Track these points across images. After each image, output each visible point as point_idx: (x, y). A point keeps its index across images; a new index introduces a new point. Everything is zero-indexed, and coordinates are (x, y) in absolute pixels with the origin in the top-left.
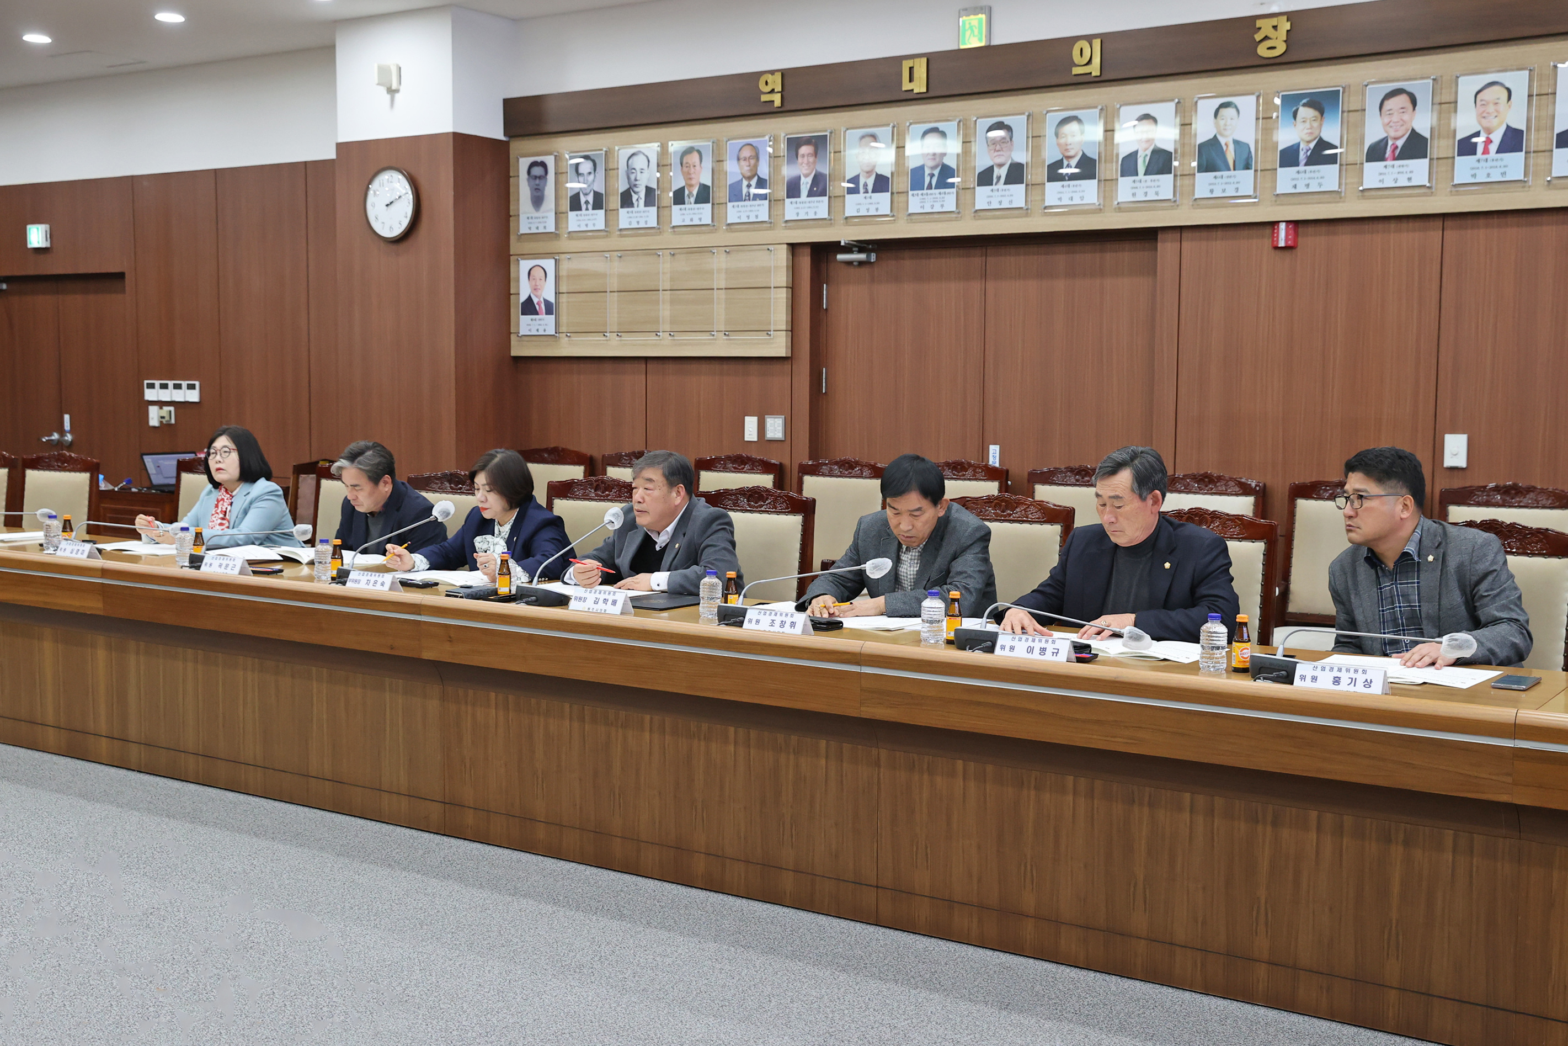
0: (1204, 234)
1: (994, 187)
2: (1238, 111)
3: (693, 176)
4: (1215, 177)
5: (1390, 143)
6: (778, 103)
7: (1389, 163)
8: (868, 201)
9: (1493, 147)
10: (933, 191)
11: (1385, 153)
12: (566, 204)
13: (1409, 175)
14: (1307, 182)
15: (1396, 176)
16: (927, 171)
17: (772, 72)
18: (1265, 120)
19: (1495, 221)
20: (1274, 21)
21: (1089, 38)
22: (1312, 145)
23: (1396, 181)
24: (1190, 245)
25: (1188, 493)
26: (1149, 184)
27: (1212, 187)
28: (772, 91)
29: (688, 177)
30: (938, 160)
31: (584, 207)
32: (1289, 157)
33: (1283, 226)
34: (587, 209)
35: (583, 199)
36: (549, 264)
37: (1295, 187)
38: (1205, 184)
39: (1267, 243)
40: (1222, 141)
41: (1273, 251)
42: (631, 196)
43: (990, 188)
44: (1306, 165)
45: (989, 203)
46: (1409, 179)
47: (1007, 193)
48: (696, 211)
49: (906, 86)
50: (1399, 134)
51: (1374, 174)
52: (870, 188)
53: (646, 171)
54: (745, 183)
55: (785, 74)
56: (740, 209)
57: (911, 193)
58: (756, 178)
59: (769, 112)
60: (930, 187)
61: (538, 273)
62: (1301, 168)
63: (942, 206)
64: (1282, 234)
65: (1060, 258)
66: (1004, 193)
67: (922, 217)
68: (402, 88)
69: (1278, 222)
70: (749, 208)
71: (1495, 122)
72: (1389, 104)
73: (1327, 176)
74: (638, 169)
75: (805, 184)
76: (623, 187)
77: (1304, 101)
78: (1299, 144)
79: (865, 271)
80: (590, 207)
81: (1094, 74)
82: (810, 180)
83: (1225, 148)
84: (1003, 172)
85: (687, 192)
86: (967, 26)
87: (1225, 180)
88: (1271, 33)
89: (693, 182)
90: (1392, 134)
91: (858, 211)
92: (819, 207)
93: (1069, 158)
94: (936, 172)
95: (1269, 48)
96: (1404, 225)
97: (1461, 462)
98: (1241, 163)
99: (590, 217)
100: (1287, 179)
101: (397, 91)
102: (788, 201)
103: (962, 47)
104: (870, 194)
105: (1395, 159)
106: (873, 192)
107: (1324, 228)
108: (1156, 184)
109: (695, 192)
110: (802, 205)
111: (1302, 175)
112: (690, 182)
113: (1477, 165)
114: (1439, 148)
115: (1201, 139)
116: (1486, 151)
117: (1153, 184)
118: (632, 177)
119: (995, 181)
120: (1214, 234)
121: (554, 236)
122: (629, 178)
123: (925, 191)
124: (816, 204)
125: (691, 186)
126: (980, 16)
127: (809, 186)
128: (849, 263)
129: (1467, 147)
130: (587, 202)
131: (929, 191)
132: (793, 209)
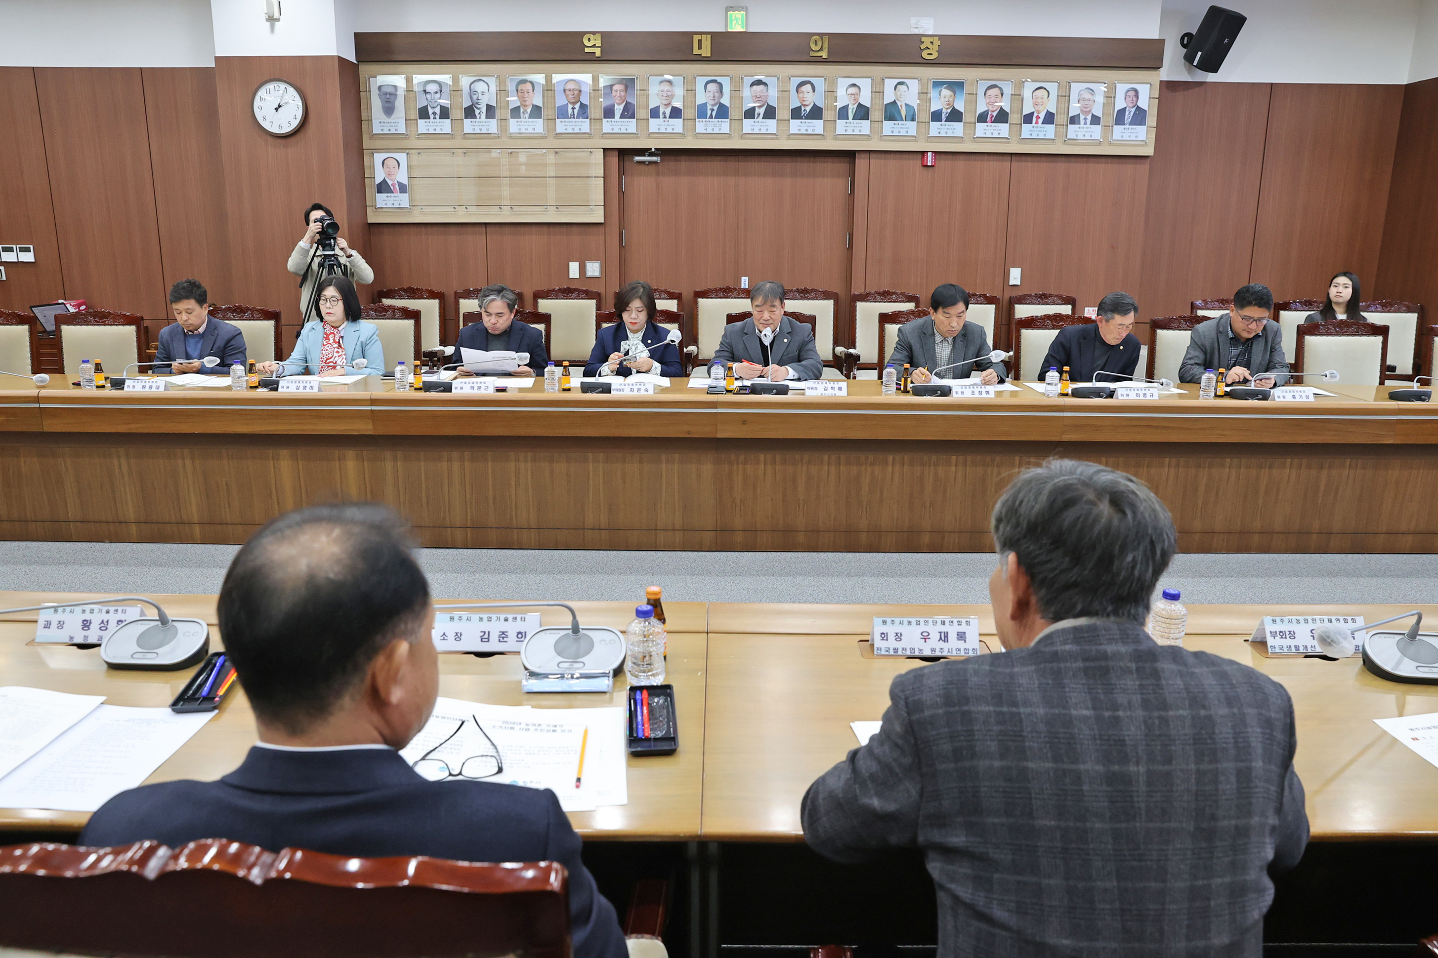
0: (883, 155)
1: (755, 120)
2: (908, 87)
3: (527, 99)
4: (895, 124)
5: (990, 113)
6: (598, 54)
7: (989, 124)
8: (667, 123)
9: (1040, 121)
10: (713, 120)
11: (987, 118)
12: (414, 114)
13: (999, 132)
14: (946, 131)
15: (992, 131)
16: (709, 107)
17: (594, 33)
18: (923, 94)
19: (1036, 159)
20: (931, 39)
21: (821, 35)
22: (949, 111)
23: (992, 134)
24: (875, 162)
25: (875, 302)
26: (855, 125)
27: (892, 129)
28: (594, 46)
29: (522, 99)
30: (716, 100)
31: (432, 116)
32: (936, 116)
33: (929, 154)
34: (435, 118)
35: (430, 111)
36: (402, 157)
37: (940, 133)
38: (888, 127)
39: (919, 162)
40: (899, 104)
41: (922, 168)
42: (474, 110)
43: (753, 120)
44: (945, 121)
45: (753, 130)
46: (999, 134)
47: (764, 124)
48: (530, 124)
49: (696, 51)
50: (994, 109)
51: (981, 129)
52: (668, 115)
53: (486, 94)
54: (570, 106)
55: (604, 35)
56: (566, 124)
57: (697, 120)
58: (579, 103)
59: (591, 59)
60: (711, 117)
61: (391, 163)
62: (943, 123)
63: (720, 129)
64: (930, 158)
65: (788, 165)
66: (762, 124)
67: (705, 135)
68: (281, 17)
69: (928, 152)
70: (574, 124)
71: (1041, 108)
72: (990, 92)
73: (957, 129)
74: (479, 91)
75: (619, 109)
76: (467, 103)
77: (945, 86)
78: (942, 109)
79: (652, 168)
80: (437, 117)
81: (823, 57)
82: (622, 107)
83: (900, 108)
84: (762, 111)
85: (522, 110)
86: (734, 18)
87: (900, 126)
88: (930, 46)
89: (527, 103)
90: (991, 108)
91: (659, 129)
92: (630, 126)
93: (805, 105)
94: (716, 108)
95: (928, 54)
96: (992, 157)
97: (1018, 282)
98: (909, 118)
99: (438, 124)
100: (935, 128)
101: (278, 20)
102: (605, 120)
103: (729, 30)
104: (667, 119)
105: (992, 122)
106: (669, 118)
107: (950, 157)
108: (860, 125)
109: (529, 110)
110: (615, 124)
111: (943, 127)
112: (523, 103)
113: (1032, 129)
114: (1014, 118)
115: (887, 101)
116: (1037, 123)
117: (858, 125)
118: (475, 97)
119: (756, 116)
120: (888, 156)
121: (405, 137)
122: (471, 98)
123: (708, 120)
124: (626, 123)
125: (526, 106)
126: (742, 12)
127: (621, 111)
128: (643, 163)
129: (1028, 119)
130: (434, 113)
131: (711, 120)
132: (608, 126)
